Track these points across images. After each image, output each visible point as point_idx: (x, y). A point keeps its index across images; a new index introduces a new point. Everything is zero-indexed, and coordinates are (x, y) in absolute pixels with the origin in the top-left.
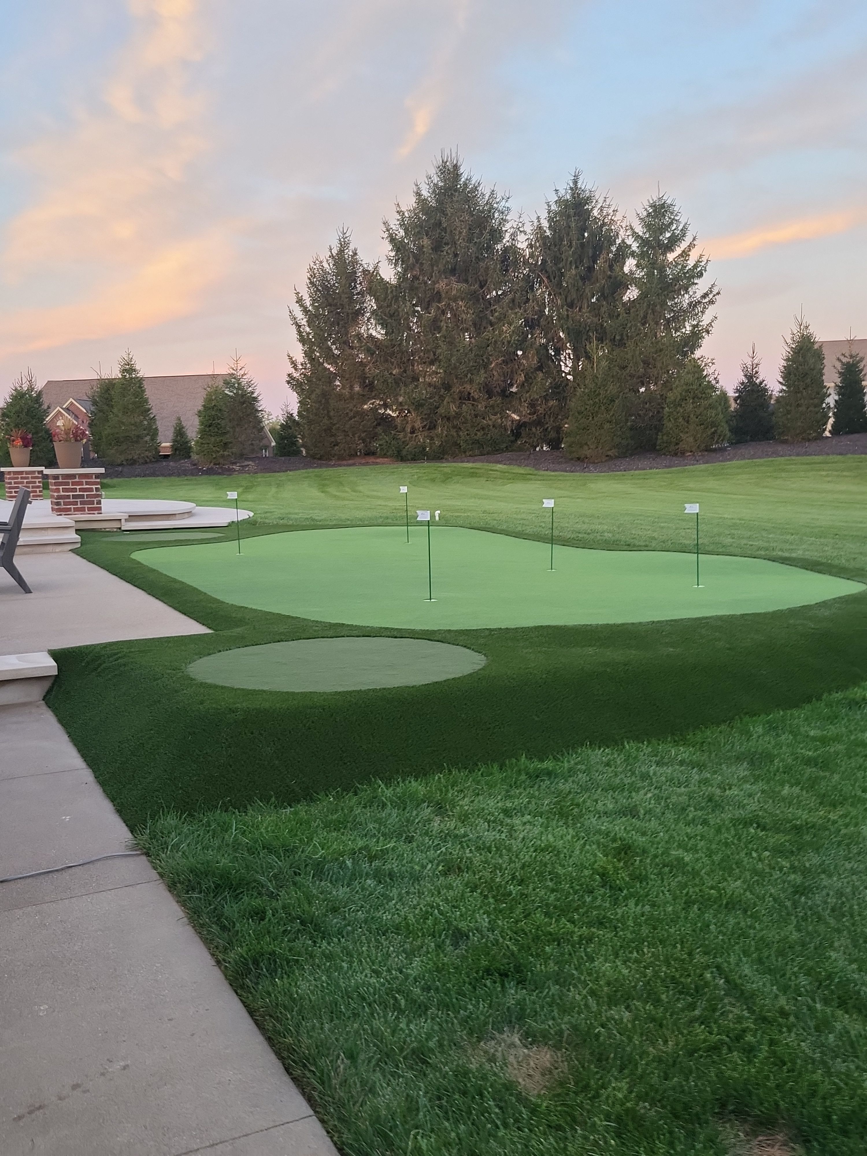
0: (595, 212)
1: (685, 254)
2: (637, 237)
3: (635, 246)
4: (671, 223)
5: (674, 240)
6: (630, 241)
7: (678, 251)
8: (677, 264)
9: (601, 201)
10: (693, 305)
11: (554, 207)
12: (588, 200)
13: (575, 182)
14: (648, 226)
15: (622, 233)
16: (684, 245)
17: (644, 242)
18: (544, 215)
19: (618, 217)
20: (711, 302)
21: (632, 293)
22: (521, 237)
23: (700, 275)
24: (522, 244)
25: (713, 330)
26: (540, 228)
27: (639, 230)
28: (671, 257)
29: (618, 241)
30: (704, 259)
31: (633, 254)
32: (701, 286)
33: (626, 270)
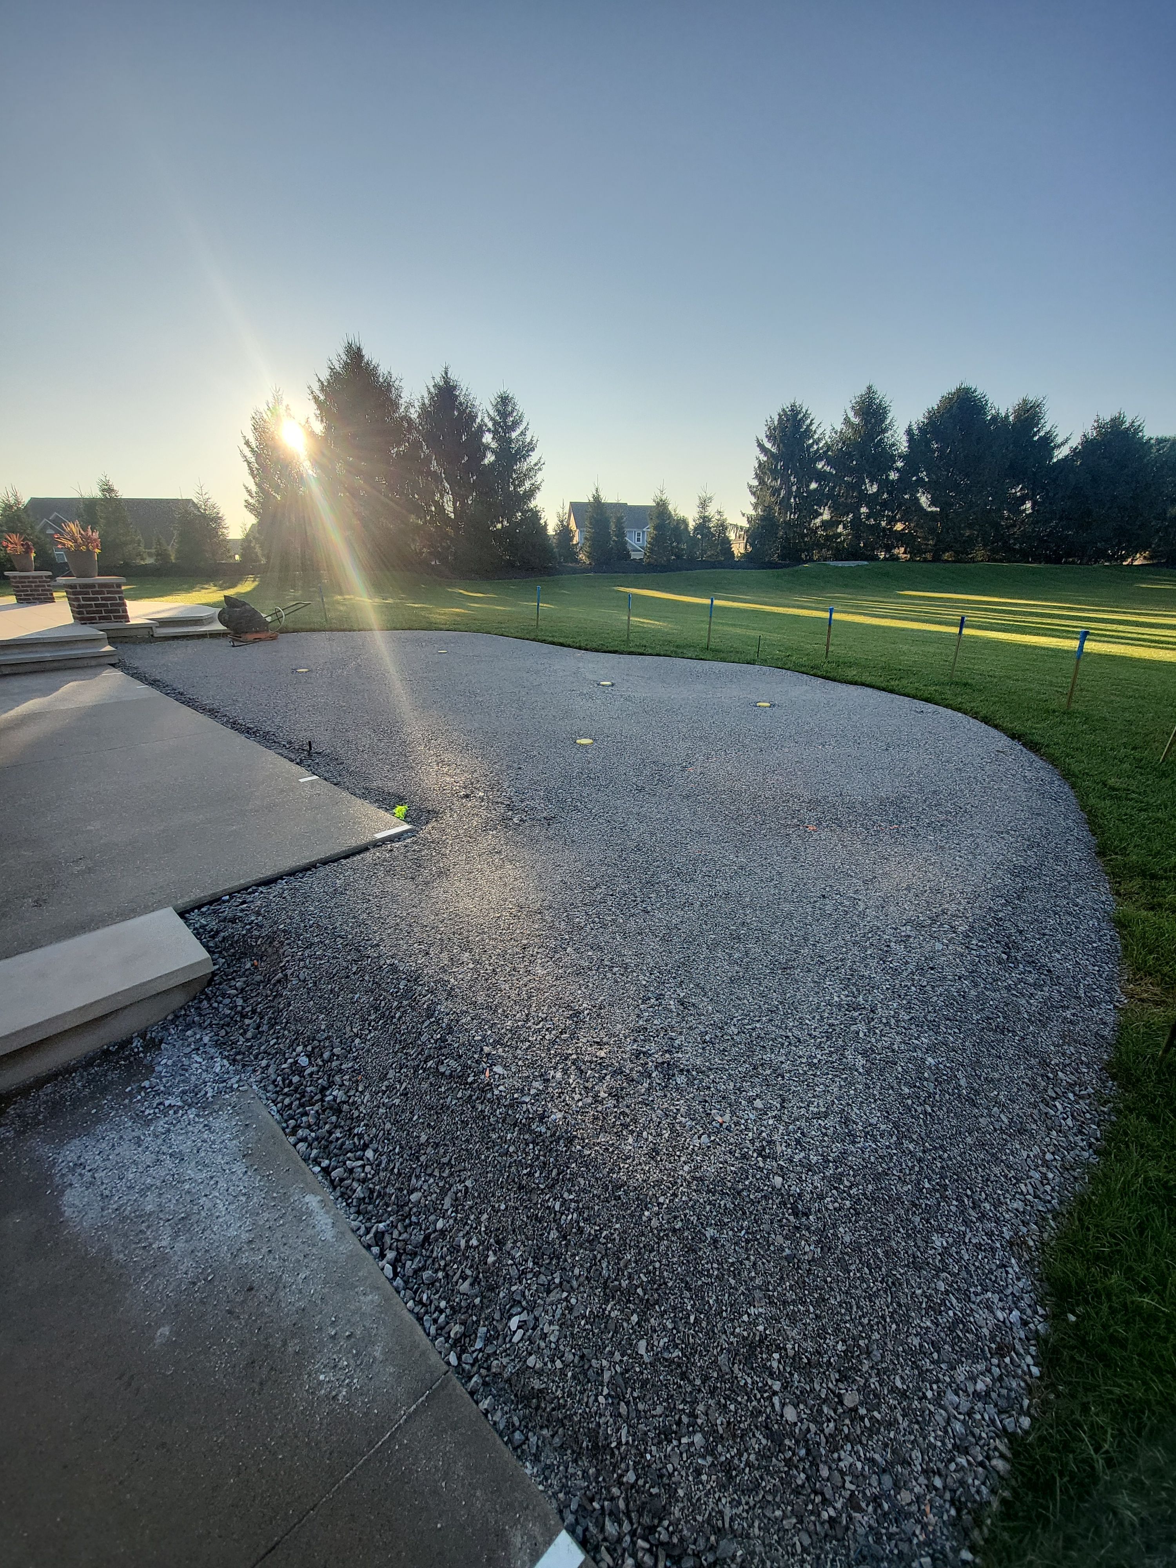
0: (462, 398)
1: (523, 433)
2: (492, 419)
3: (490, 425)
4: (512, 412)
5: (516, 424)
6: (486, 420)
7: (518, 432)
8: (518, 440)
9: (464, 389)
10: (530, 470)
11: (432, 390)
12: (454, 388)
13: (446, 373)
14: (498, 411)
15: (480, 414)
16: (522, 427)
17: (495, 423)
18: (426, 395)
19: (476, 403)
20: (540, 469)
21: (490, 458)
22: (412, 410)
23: (533, 449)
24: (414, 414)
25: (542, 488)
26: (424, 404)
27: (492, 413)
28: (514, 435)
29: (478, 420)
30: (535, 439)
31: (489, 430)
32: (533, 458)
33: (484, 440)
